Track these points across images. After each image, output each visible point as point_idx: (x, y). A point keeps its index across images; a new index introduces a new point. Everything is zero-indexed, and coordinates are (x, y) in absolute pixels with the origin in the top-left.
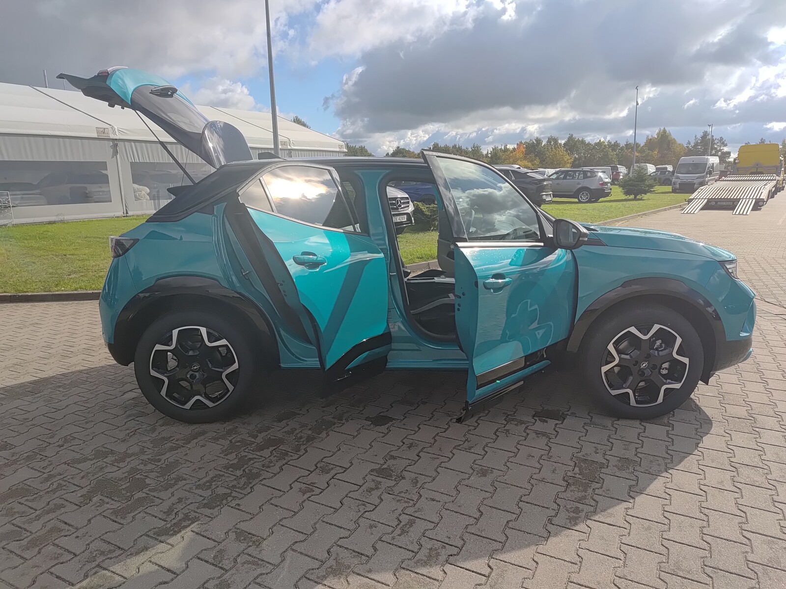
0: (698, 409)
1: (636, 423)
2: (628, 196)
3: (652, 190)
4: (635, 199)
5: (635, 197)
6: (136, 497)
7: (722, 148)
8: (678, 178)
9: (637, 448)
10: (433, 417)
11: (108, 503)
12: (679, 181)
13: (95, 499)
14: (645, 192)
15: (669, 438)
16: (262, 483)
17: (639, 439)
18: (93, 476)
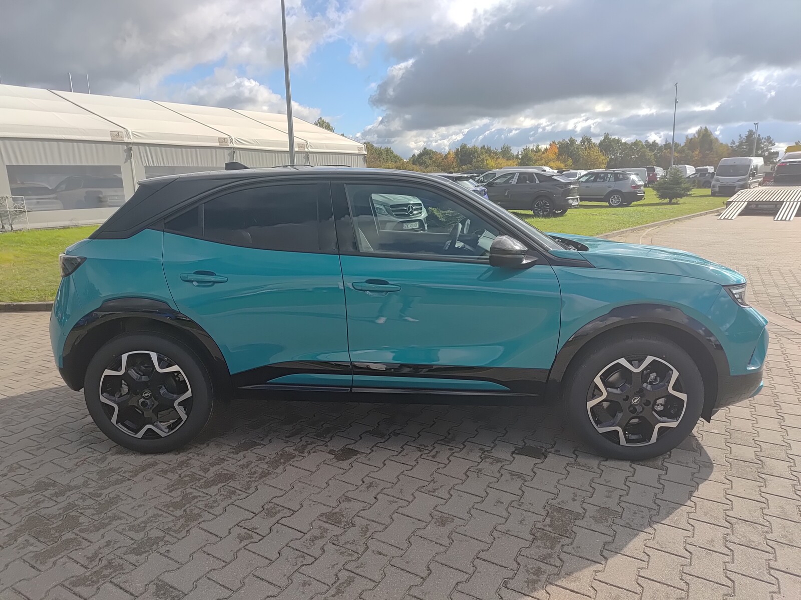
0: (699, 449)
1: (626, 465)
2: (663, 200)
3: (689, 193)
4: (670, 203)
5: (670, 201)
6: (64, 538)
7: (769, 148)
8: (718, 180)
9: (621, 496)
10: (402, 451)
11: (32, 545)
12: (718, 184)
13: (20, 540)
14: (681, 196)
15: (660, 484)
16: (200, 526)
17: (625, 485)
18: (27, 511)
